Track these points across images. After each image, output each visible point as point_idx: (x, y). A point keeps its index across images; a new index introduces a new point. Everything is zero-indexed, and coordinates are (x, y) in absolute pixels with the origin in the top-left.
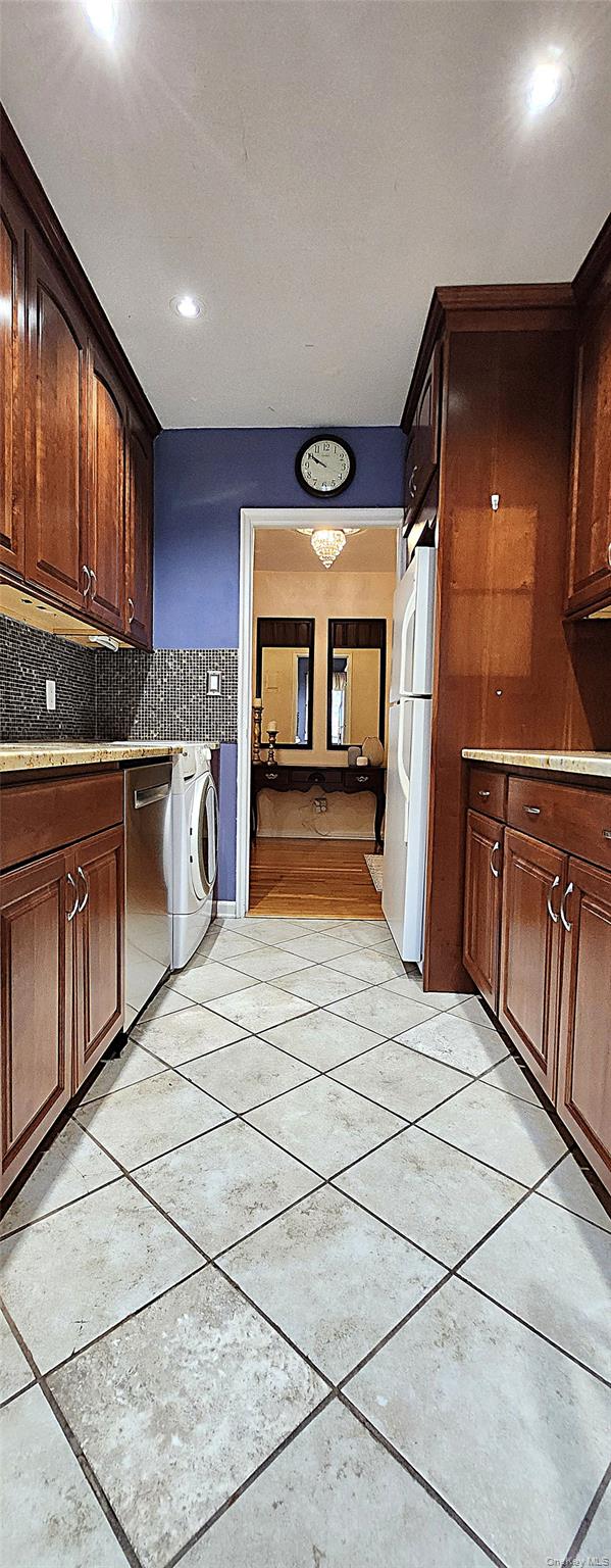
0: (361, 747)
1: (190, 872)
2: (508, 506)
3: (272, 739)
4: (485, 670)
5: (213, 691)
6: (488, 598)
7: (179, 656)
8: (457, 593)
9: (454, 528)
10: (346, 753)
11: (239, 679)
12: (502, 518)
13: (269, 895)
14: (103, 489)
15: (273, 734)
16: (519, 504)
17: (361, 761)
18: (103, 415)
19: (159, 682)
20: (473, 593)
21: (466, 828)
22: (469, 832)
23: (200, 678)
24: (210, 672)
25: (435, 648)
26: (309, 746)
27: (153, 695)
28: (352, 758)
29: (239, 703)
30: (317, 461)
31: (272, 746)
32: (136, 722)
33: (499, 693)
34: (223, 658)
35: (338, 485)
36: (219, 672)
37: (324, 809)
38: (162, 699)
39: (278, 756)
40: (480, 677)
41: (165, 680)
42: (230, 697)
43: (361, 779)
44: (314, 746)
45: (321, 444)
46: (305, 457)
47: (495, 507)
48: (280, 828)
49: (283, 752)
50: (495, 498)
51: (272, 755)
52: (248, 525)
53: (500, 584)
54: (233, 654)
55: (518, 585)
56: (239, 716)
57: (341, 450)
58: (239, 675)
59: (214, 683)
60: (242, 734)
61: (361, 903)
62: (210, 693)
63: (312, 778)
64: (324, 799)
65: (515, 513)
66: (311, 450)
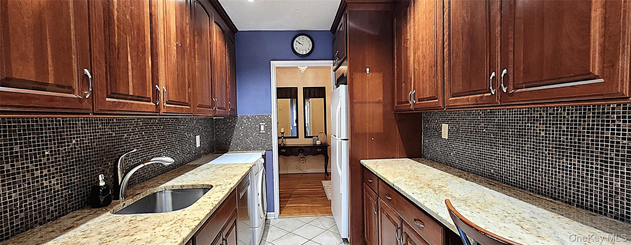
0: (317, 136)
1: (258, 209)
2: (372, 72)
3: (282, 135)
4: (367, 131)
5: (263, 131)
6: (367, 105)
7: (248, 118)
8: (356, 103)
9: (354, 80)
10: (312, 139)
11: (273, 126)
12: (370, 76)
13: (287, 206)
14: (219, 65)
15: (283, 133)
16: (377, 72)
17: (318, 143)
18: (218, 37)
19: (240, 128)
20: (361, 103)
21: (363, 190)
22: (365, 191)
23: (257, 126)
24: (261, 124)
25: (349, 123)
26: (297, 137)
27: (238, 133)
28: (315, 141)
29: (273, 135)
30: (300, 43)
31: (283, 138)
32: (232, 144)
33: (373, 139)
34: (266, 118)
35: (308, 52)
36: (264, 124)
37: (304, 161)
38: (242, 135)
39: (285, 141)
40: (366, 134)
41: (243, 127)
42: (269, 133)
43: (318, 150)
44: (299, 137)
45: (301, 37)
46: (295, 41)
47: (368, 73)
48: (287, 170)
49: (287, 140)
50: (368, 69)
51: (282, 142)
52: (273, 67)
53: (371, 100)
54: (269, 116)
55: (377, 100)
56: (273, 140)
57: (308, 39)
58: (272, 124)
59: (262, 128)
60: (274, 147)
61: (323, 207)
62: (261, 132)
63: (299, 151)
64: (304, 157)
65: (375, 74)
66: (297, 39)
